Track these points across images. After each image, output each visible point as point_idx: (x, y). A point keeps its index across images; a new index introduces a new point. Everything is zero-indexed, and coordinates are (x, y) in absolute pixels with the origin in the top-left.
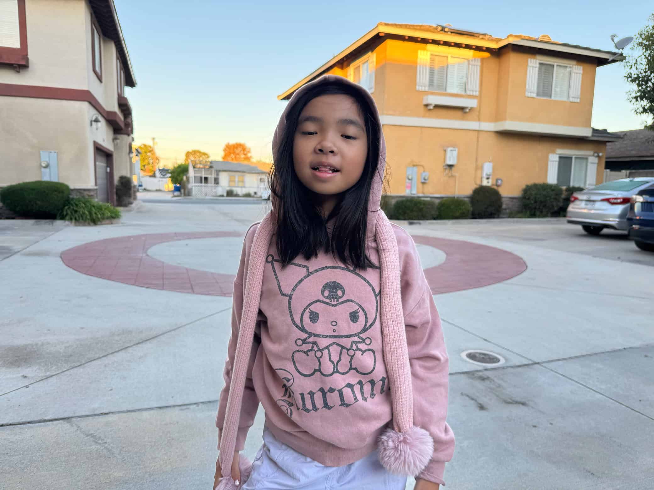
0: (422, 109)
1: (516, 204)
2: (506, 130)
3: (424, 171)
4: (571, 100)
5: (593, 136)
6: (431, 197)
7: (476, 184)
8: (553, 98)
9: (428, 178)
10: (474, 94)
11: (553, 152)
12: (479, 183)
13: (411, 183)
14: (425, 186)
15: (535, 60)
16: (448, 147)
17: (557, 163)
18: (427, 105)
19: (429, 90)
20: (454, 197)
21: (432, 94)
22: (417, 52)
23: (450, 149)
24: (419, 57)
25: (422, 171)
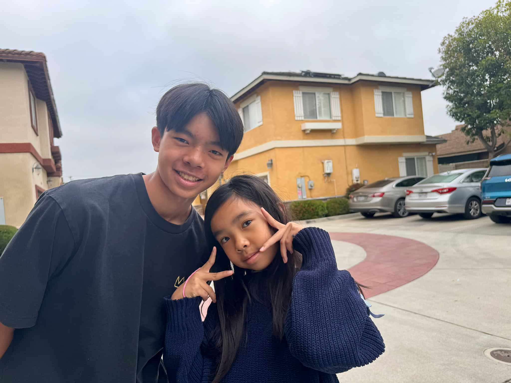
0: (301, 134)
2: (365, 143)
3: (310, 180)
4: (408, 116)
5: (427, 141)
6: (318, 200)
7: (349, 185)
8: (395, 116)
9: (314, 185)
10: (338, 118)
11: (401, 156)
12: (351, 184)
13: (301, 190)
14: (313, 190)
15: (378, 90)
16: (324, 160)
17: (405, 163)
18: (304, 131)
19: (305, 118)
20: (335, 198)
21: (307, 121)
22: (292, 93)
23: (326, 161)
24: (295, 95)
25: (308, 180)
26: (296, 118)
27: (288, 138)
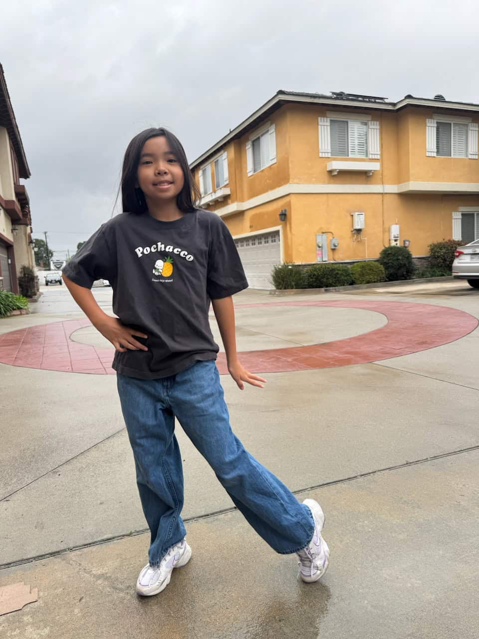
0: (326, 176)
1: (425, 264)
2: (410, 192)
3: (334, 238)
4: (470, 157)
6: (342, 263)
7: (384, 246)
8: (452, 155)
9: (338, 244)
10: (376, 157)
11: (456, 210)
12: (387, 246)
13: (322, 250)
14: (336, 251)
15: (432, 120)
16: (355, 212)
17: (460, 220)
18: (330, 172)
19: (332, 155)
20: (365, 261)
21: (335, 159)
22: (318, 119)
23: (357, 213)
24: (320, 123)
25: (331, 238)
26: (321, 155)
27: (309, 181)
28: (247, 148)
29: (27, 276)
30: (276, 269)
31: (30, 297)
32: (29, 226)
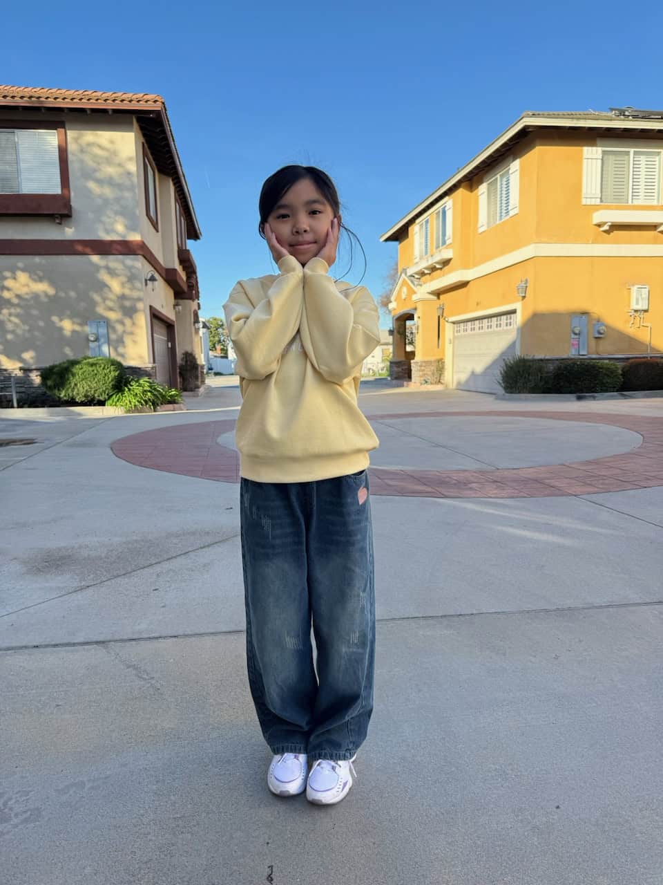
0: (592, 230)
3: (598, 321)
6: (610, 359)
9: (605, 331)
13: (579, 338)
14: (601, 341)
16: (633, 285)
18: (599, 225)
19: (601, 201)
21: (608, 208)
22: (582, 150)
23: (636, 287)
24: (587, 155)
25: (595, 322)
26: (584, 202)
28: (480, 193)
29: (188, 363)
30: (506, 365)
31: (191, 390)
32: (196, 301)
